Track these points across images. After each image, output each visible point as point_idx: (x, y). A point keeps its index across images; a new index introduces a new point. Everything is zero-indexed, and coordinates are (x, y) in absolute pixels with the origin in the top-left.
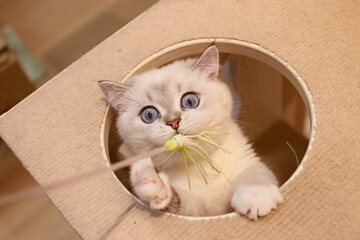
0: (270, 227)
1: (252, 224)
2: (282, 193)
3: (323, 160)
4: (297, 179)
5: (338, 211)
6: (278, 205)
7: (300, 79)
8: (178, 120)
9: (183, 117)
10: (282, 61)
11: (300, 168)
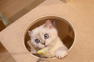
0: (64, 61)
1: (60, 60)
2: (67, 52)
3: (77, 45)
4: (71, 49)
5: (81, 57)
6: (66, 55)
7: (72, 25)
8: (45, 43)
9: (46, 42)
10: (68, 21)
11: (72, 47)
